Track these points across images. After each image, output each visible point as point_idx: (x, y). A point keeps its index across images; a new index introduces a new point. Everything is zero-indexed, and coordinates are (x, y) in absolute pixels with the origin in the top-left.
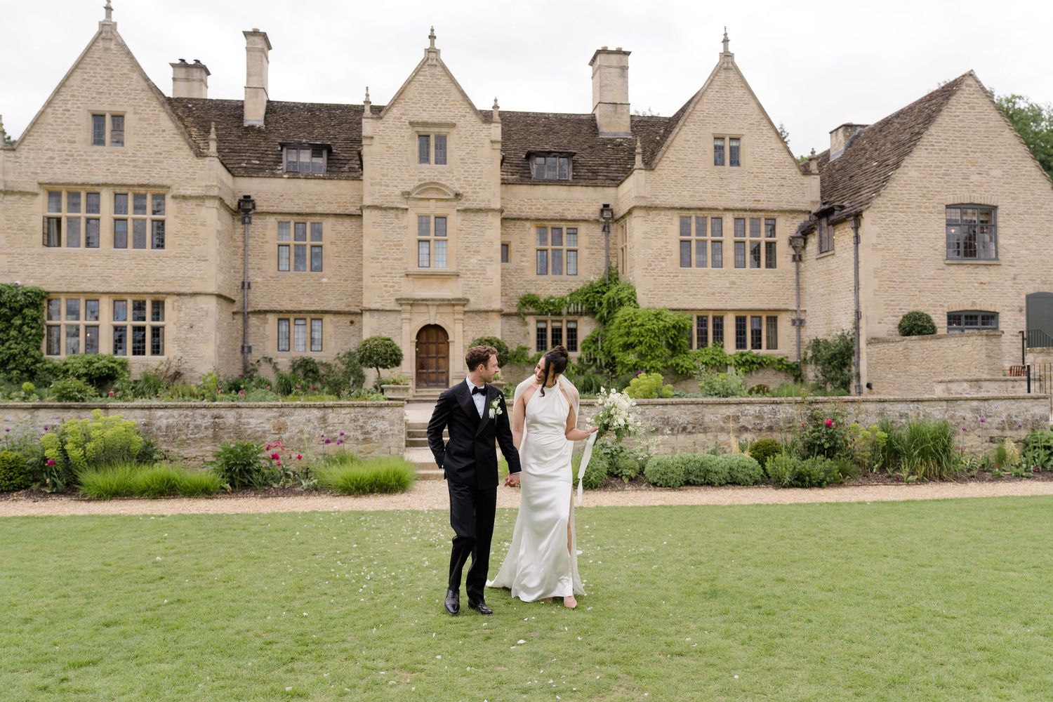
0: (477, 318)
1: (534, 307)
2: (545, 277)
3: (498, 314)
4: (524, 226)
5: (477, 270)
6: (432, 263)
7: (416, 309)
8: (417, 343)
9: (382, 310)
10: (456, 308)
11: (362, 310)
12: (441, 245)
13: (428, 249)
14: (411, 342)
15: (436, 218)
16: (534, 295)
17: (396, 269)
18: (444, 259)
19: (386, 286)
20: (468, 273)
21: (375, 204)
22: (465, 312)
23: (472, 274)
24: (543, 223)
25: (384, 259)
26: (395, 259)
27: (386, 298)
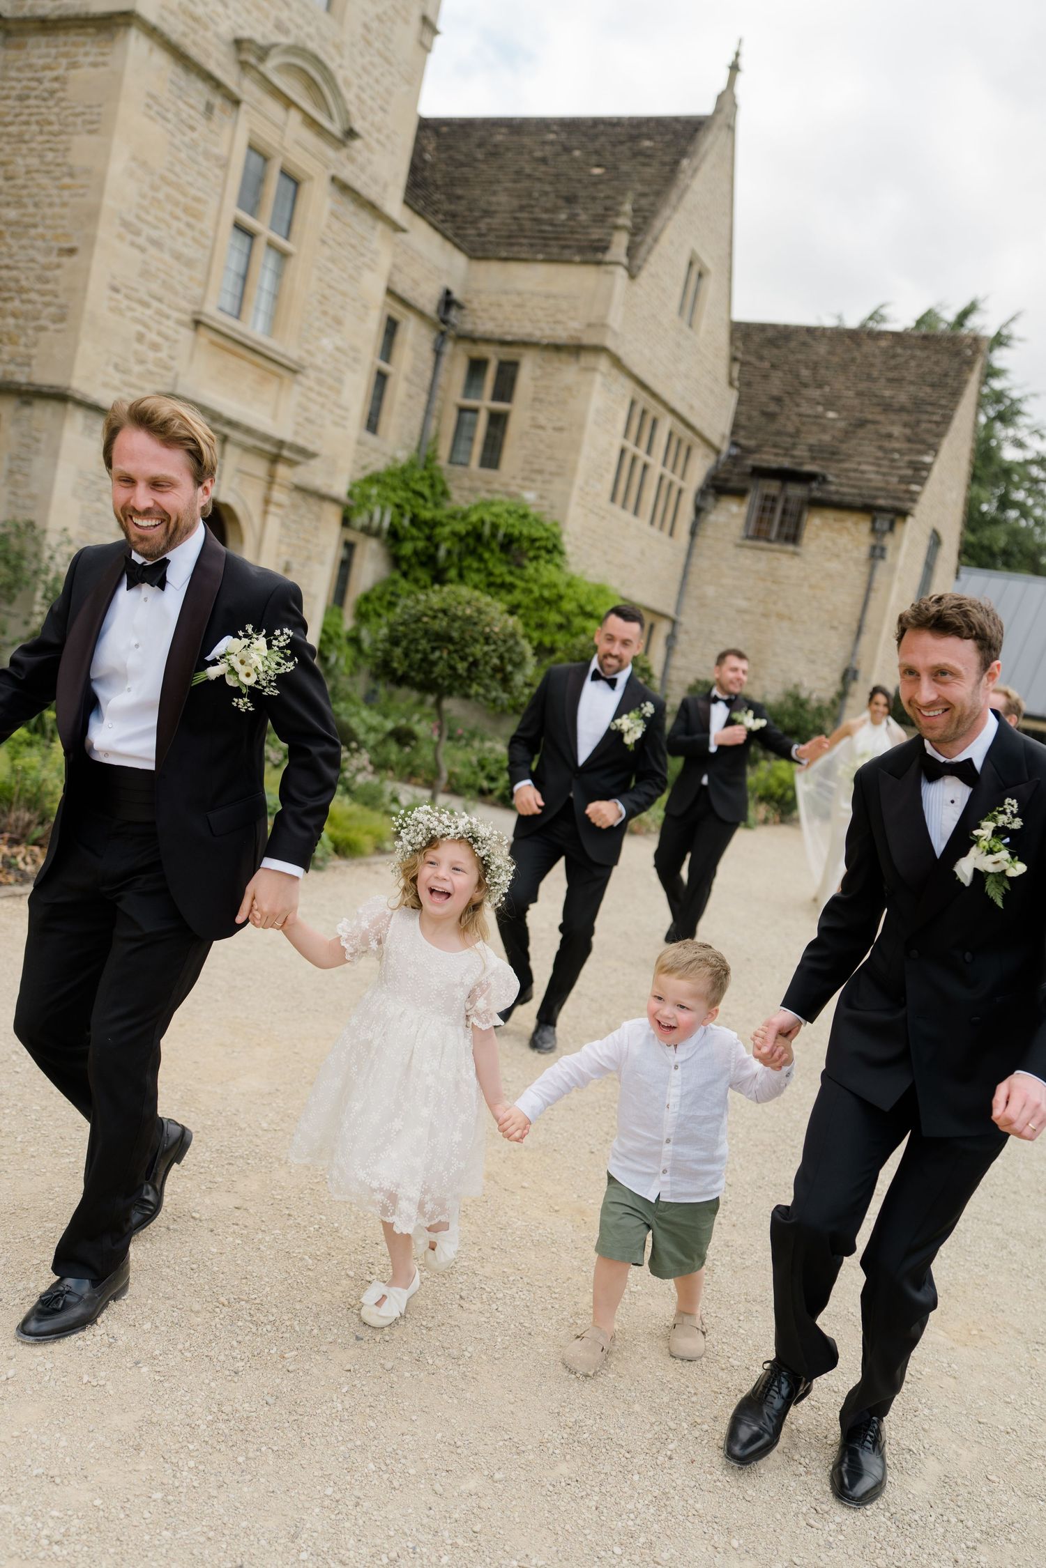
0: (304, 509)
5: (329, 373)
6: (244, 306)
10: (278, 468)
12: (268, 263)
13: (244, 259)
15: (283, 171)
17: (174, 290)
18: (269, 309)
20: (312, 373)
21: (165, 28)
23: (319, 382)
25: (153, 242)
27: (133, 380)
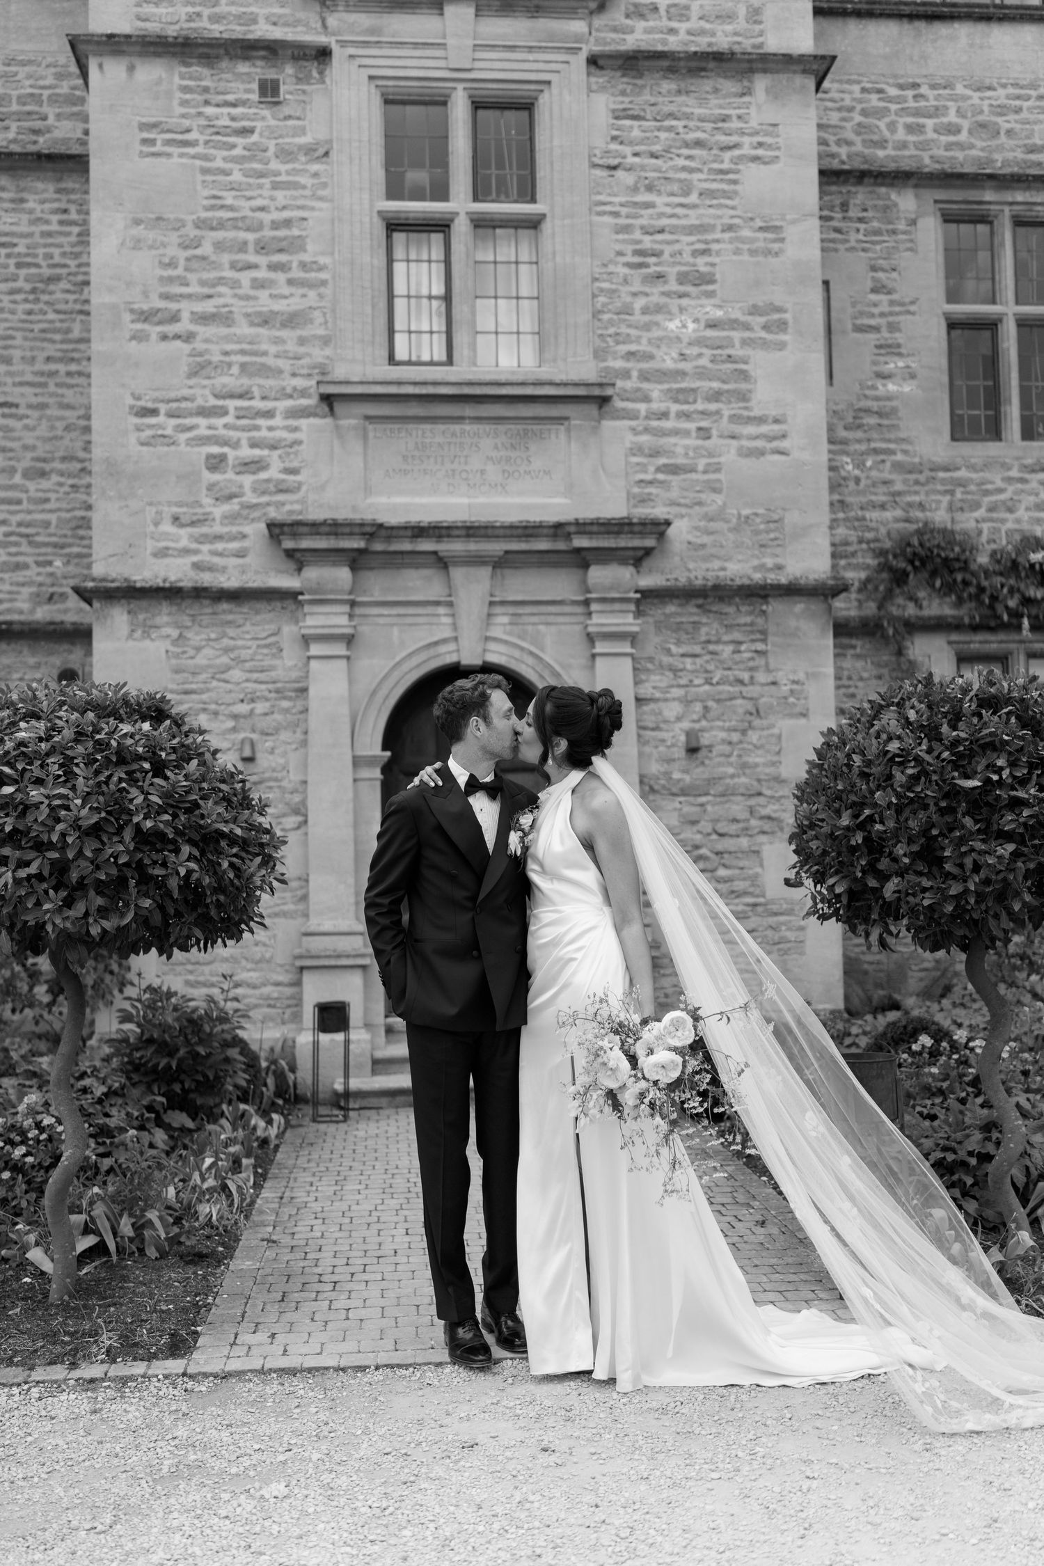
0: (710, 627)
1: (949, 588)
2: (992, 449)
3: (816, 606)
4: (887, 210)
5: (702, 374)
6: (460, 338)
7: (378, 585)
8: (387, 769)
9: (200, 594)
10: (599, 575)
11: (86, 595)
12: (506, 251)
13: (438, 270)
14: (357, 762)
15: (478, 105)
16: (948, 535)
17: (265, 371)
18: (527, 325)
19: (216, 463)
20: (655, 390)
21: (153, 27)
22: (649, 597)
23: (678, 396)
24: (973, 195)
25: (204, 319)
26: (265, 320)
27: (218, 529)
